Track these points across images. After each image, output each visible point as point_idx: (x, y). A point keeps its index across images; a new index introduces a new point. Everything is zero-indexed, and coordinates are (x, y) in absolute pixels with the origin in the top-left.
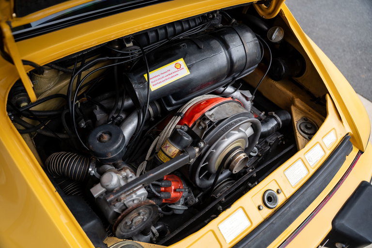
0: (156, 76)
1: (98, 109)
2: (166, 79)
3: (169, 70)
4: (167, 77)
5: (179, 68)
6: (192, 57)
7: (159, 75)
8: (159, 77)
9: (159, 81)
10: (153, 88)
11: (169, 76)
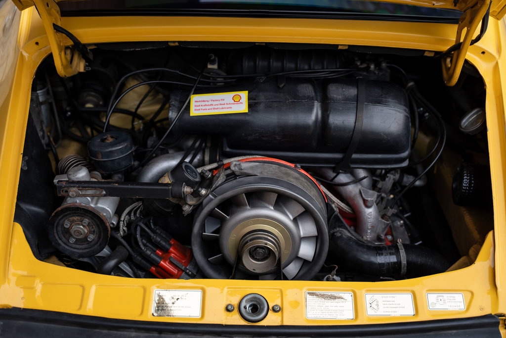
0: (204, 101)
1: (155, 136)
2: (214, 109)
3: (224, 100)
4: (216, 107)
5: (237, 101)
6: (261, 94)
7: (208, 101)
8: (206, 103)
9: (203, 108)
10: (194, 112)
11: (219, 106)
